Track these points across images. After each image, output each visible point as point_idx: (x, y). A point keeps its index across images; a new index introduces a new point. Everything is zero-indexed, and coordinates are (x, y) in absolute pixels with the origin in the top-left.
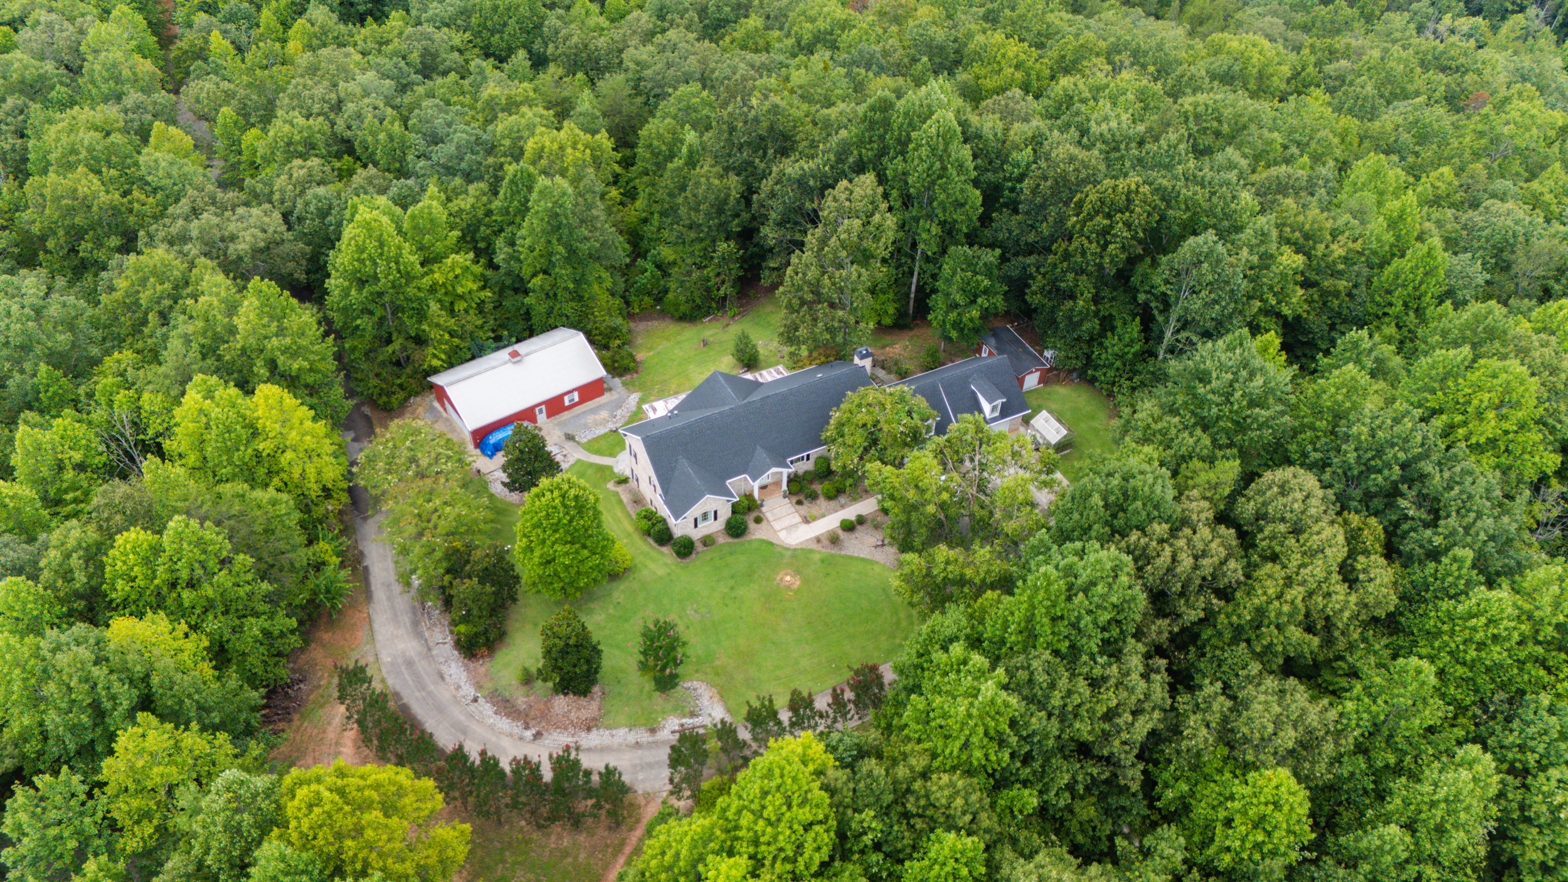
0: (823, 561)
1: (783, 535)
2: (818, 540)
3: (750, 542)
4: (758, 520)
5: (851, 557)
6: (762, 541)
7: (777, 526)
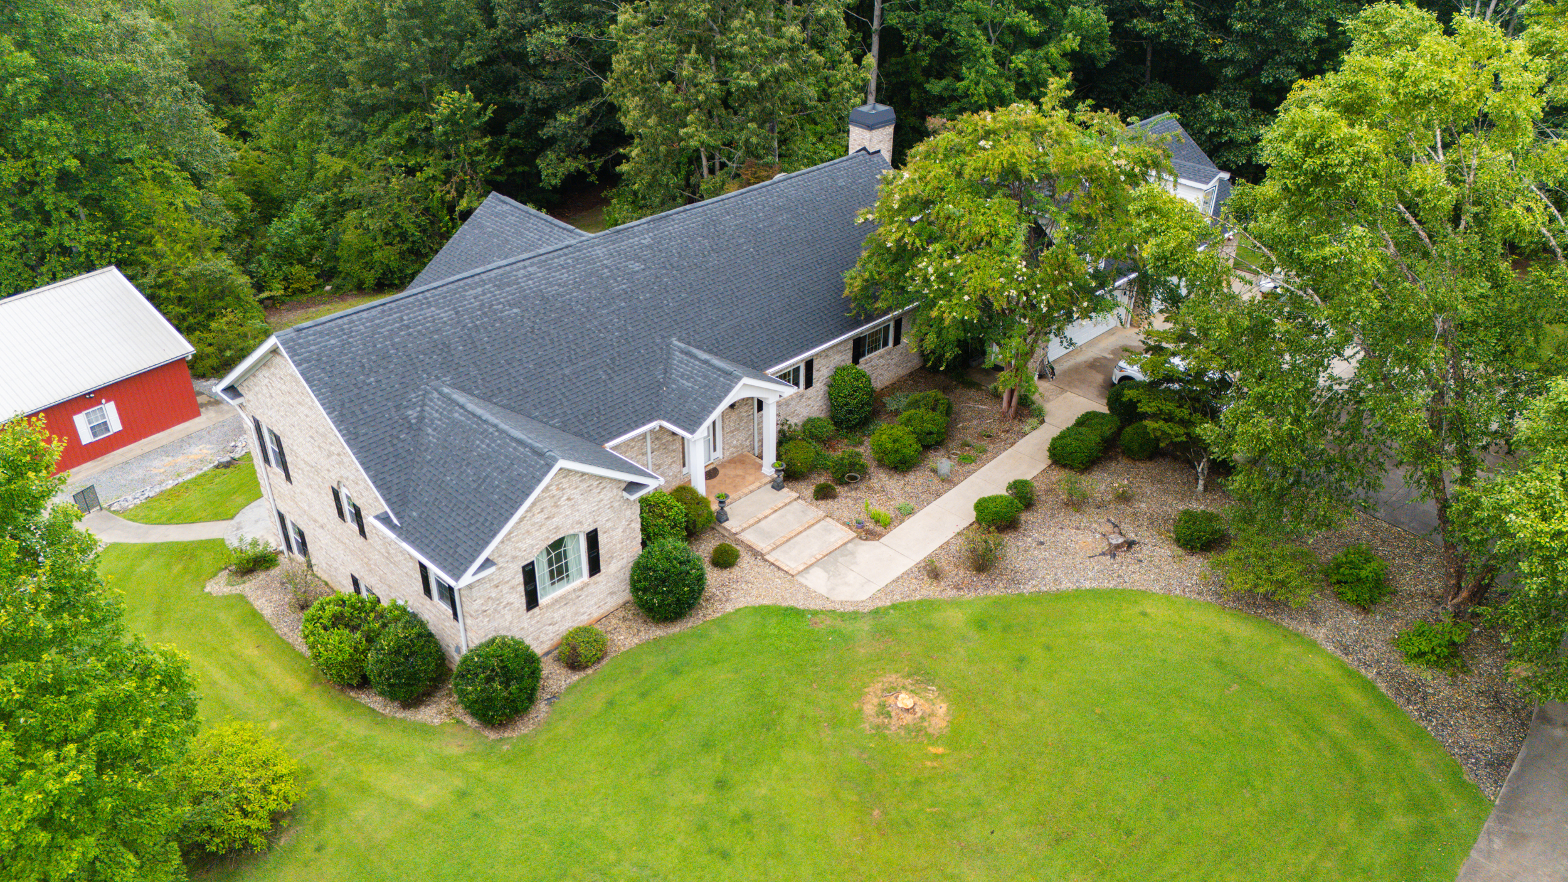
0: (981, 625)
1: (817, 581)
2: (933, 572)
3: (723, 623)
4: (725, 559)
5: (1059, 596)
6: (763, 612)
7: (788, 559)
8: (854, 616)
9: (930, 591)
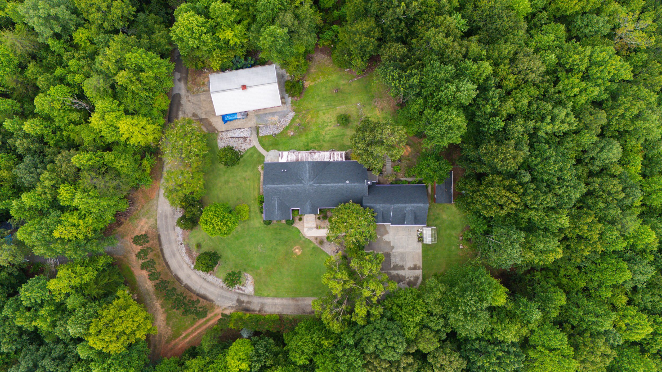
0: (313, 248)
1: (305, 230)
2: (316, 238)
3: (292, 229)
4: (300, 220)
5: (323, 251)
6: (297, 229)
7: (305, 225)
8: (304, 237)
9: (314, 241)
